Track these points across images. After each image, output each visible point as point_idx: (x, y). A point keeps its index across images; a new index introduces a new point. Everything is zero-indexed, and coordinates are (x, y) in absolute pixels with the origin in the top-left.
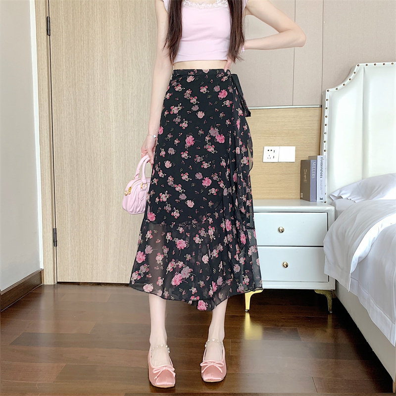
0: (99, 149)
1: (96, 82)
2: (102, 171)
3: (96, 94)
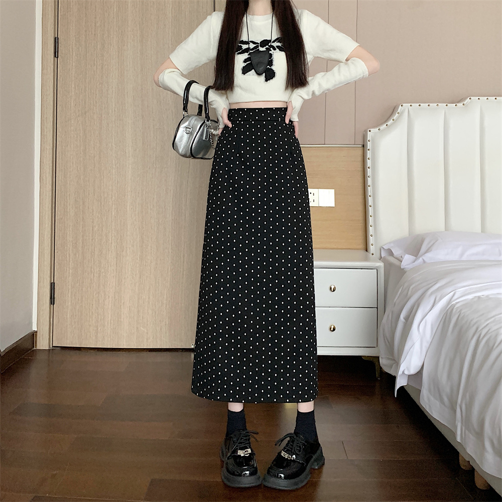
3: (111, 125)
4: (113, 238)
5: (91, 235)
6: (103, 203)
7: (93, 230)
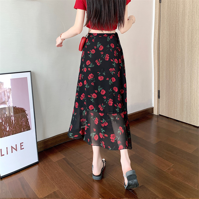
0: (179, 56)
1: (180, 23)
2: (180, 66)
3: (179, 29)
4: (180, 76)
5: (172, 74)
6: (176, 62)
7: (173, 72)
